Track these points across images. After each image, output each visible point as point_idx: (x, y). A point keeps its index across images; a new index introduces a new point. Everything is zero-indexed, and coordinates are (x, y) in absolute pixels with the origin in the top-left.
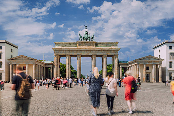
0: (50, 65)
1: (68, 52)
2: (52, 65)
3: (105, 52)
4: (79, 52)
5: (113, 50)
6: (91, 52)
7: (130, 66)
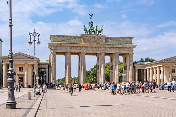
0: (45, 66)
1: (69, 48)
2: (48, 66)
3: (116, 49)
4: (83, 49)
5: (127, 47)
6: (100, 49)
7: (150, 67)
